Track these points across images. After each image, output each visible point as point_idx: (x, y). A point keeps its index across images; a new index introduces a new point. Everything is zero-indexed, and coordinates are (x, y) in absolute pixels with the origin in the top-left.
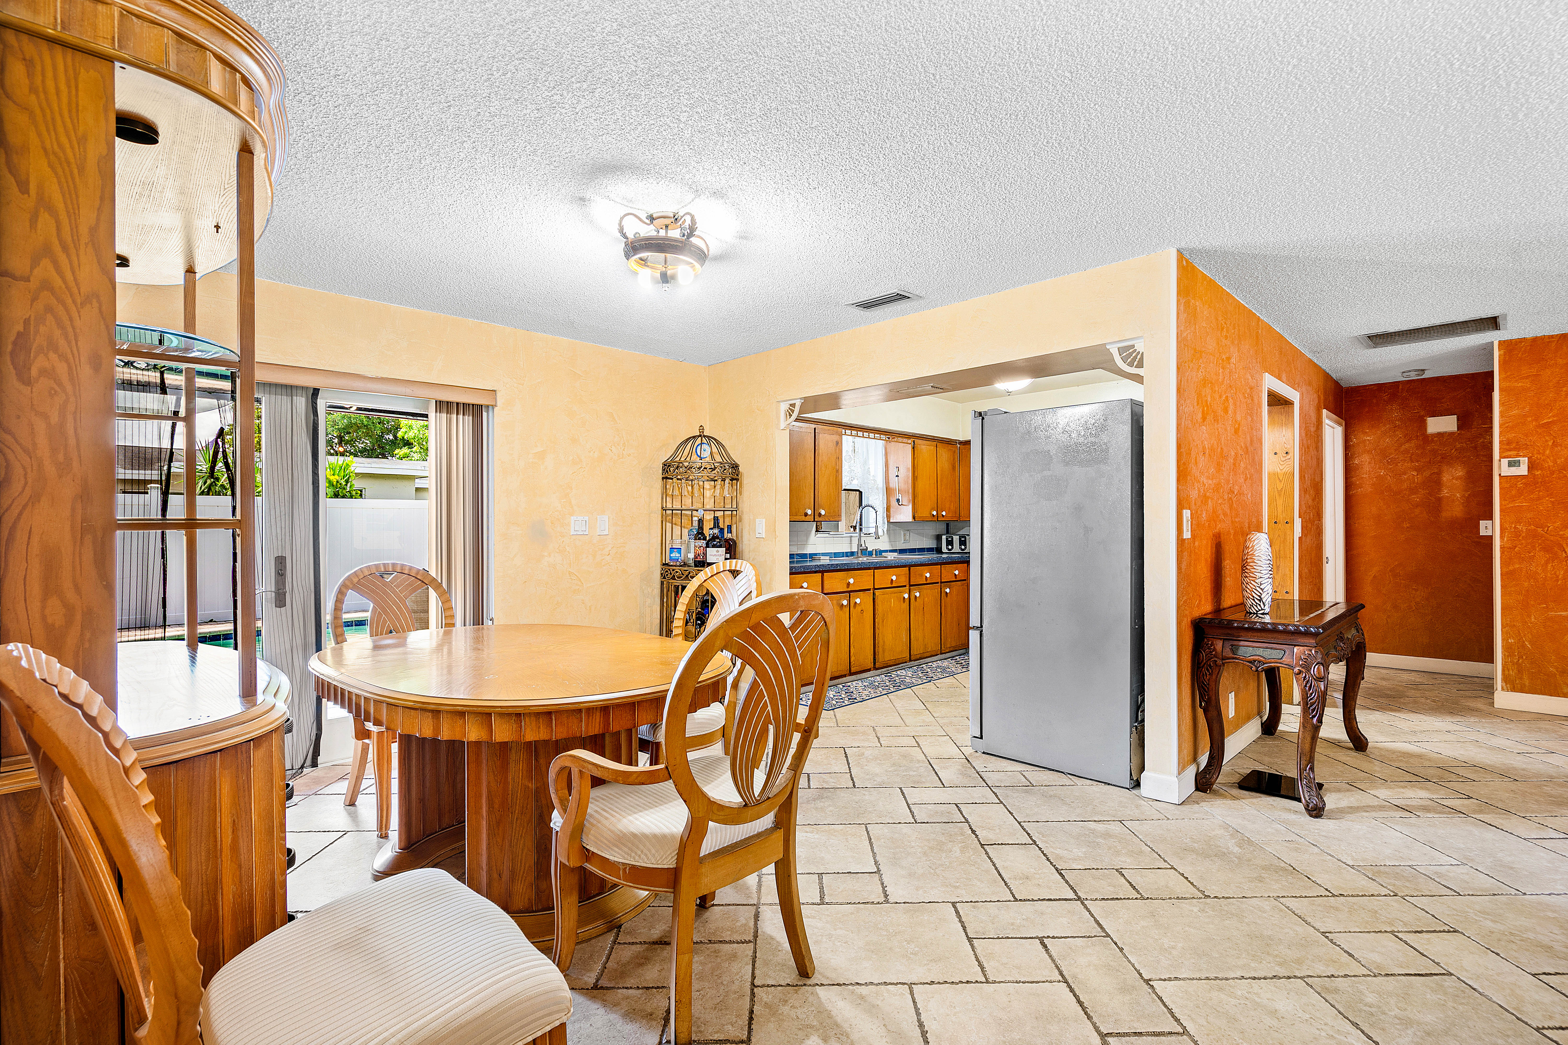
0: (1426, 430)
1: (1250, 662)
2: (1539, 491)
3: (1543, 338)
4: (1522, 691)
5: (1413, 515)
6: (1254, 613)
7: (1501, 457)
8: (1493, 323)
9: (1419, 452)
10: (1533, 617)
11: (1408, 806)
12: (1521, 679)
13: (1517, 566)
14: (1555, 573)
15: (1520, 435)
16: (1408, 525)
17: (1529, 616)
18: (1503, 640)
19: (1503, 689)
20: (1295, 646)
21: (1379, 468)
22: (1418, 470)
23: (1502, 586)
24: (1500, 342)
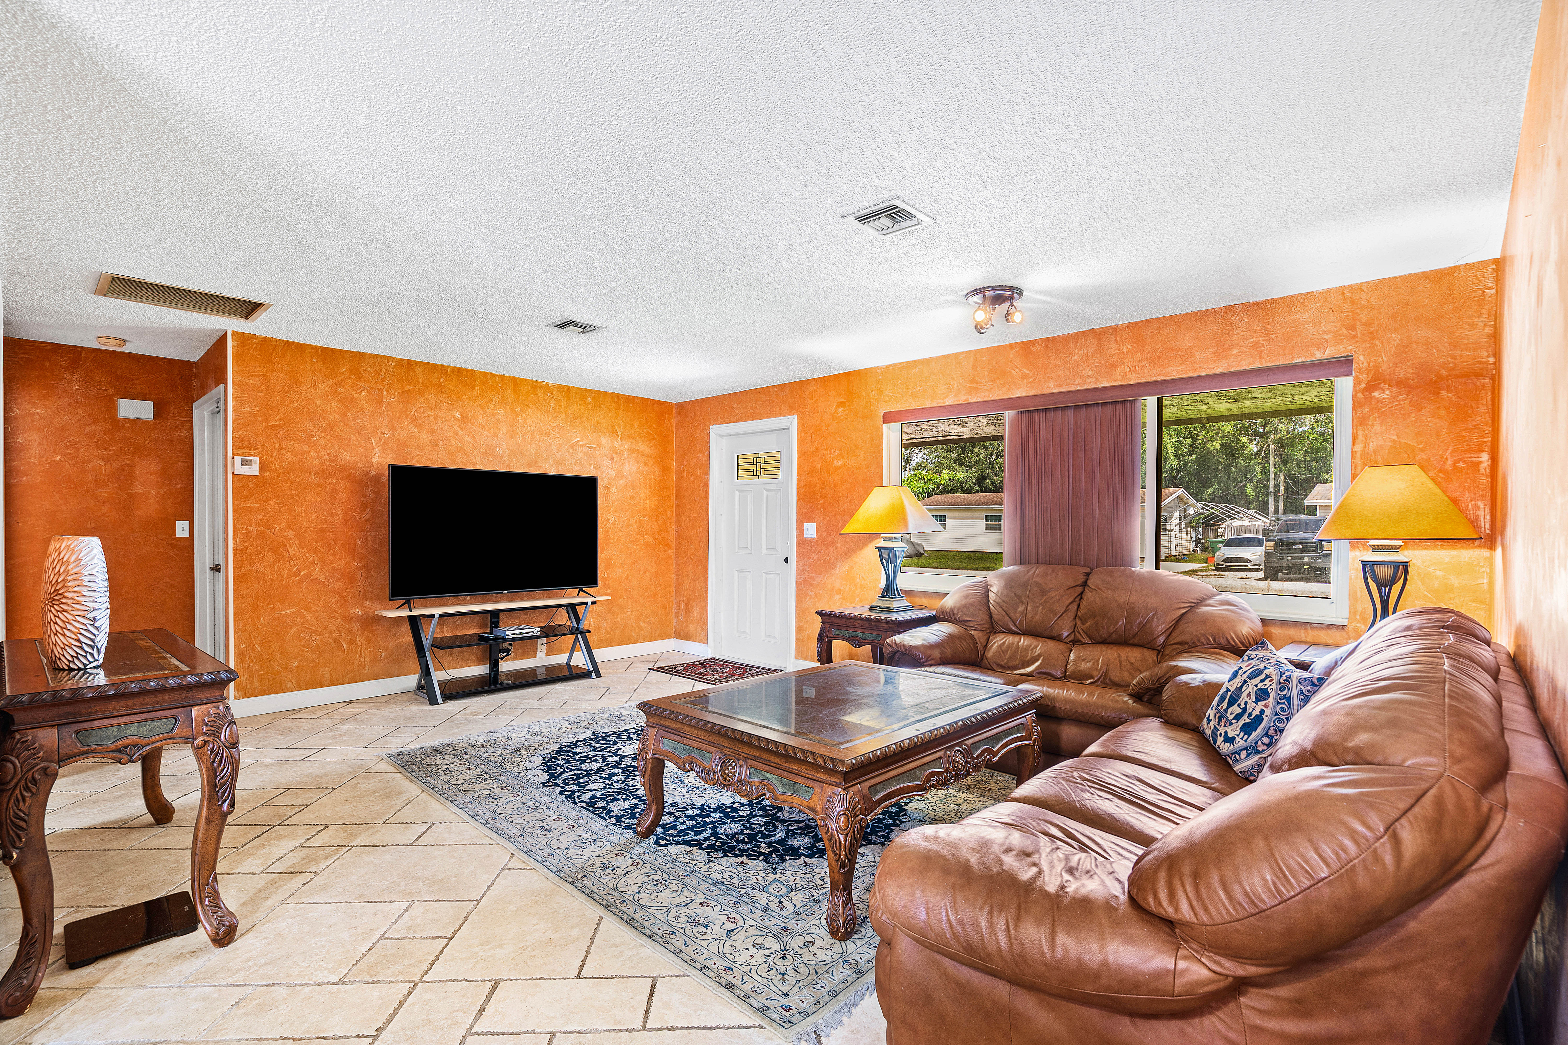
0: (116, 412)
1: (118, 751)
2: (268, 493)
3: (271, 340)
4: (253, 695)
5: (99, 513)
6: (79, 669)
7: (234, 455)
8: (249, 309)
9: (108, 437)
10: (262, 619)
11: (292, 866)
12: (251, 683)
13: (248, 568)
14: (281, 574)
15: (252, 434)
16: (93, 525)
17: (259, 618)
18: (235, 646)
19: (235, 698)
20: (192, 706)
21: (54, 452)
22: (106, 459)
23: (234, 590)
24: (233, 332)
